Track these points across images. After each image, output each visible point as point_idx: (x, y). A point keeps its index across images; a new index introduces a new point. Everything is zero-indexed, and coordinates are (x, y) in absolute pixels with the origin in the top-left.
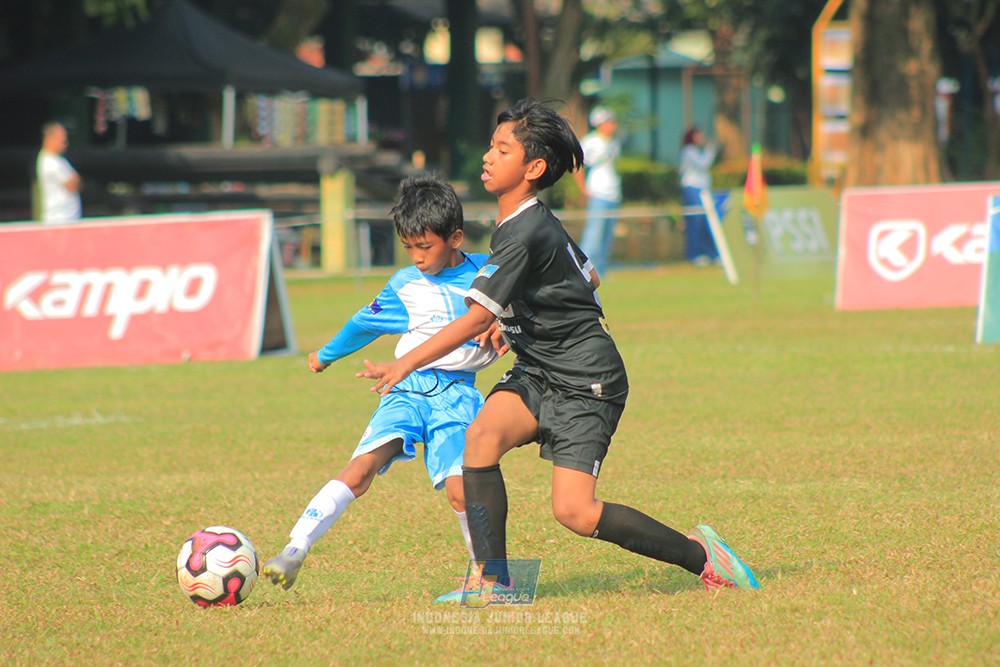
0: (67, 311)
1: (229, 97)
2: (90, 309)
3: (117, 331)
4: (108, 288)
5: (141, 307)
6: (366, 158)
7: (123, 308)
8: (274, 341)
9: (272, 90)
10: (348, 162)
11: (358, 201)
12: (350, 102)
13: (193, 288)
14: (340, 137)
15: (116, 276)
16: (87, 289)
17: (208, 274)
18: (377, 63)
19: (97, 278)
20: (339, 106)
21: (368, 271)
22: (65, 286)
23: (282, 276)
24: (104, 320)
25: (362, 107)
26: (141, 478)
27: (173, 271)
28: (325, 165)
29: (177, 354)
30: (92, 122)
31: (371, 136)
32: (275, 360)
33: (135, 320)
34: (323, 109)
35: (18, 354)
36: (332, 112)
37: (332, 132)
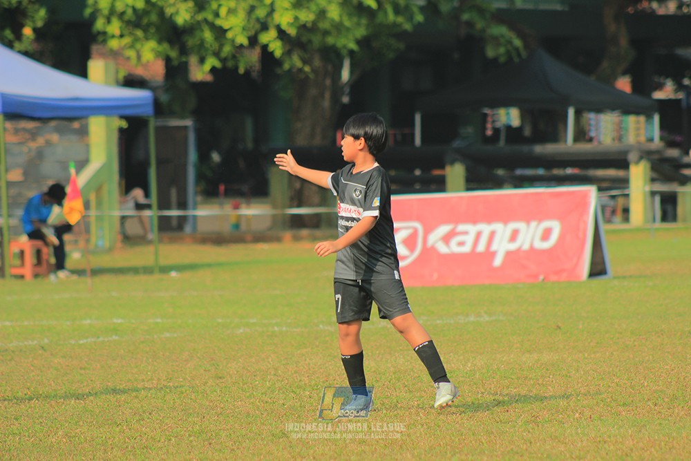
0: (466, 249)
1: (571, 112)
2: (481, 248)
3: (498, 261)
4: (492, 234)
5: (513, 247)
6: (658, 152)
7: (502, 247)
8: (598, 270)
9: (599, 110)
10: (646, 154)
11: (653, 180)
12: (649, 117)
13: (546, 235)
14: (643, 139)
15: (498, 227)
16: (479, 235)
17: (556, 226)
18: (666, 92)
19: (486, 228)
20: (642, 119)
21: (659, 225)
22: (466, 233)
23: (603, 227)
24: (490, 255)
25: (656, 119)
26: (512, 356)
27: (534, 224)
28: (632, 157)
29: (536, 277)
30: (484, 129)
31: (662, 138)
32: (598, 281)
33: (509, 254)
34: (631, 120)
35: (435, 276)
36: (638, 122)
37: (638, 135)
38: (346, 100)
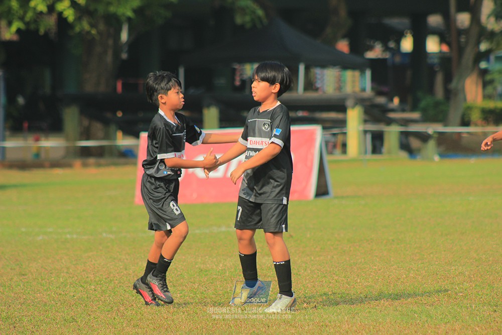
0: (219, 174)
1: (302, 68)
6: (369, 99)
8: (322, 191)
9: (324, 65)
10: (360, 101)
11: (365, 121)
12: (363, 72)
14: (357, 89)
18: (376, 52)
20: (357, 73)
21: (370, 156)
23: (327, 158)
25: (368, 73)
28: (349, 103)
30: (233, 80)
31: (373, 89)
32: (322, 200)
34: (349, 75)
35: (195, 196)
36: (354, 76)
37: (353, 87)
38: (124, 56)
